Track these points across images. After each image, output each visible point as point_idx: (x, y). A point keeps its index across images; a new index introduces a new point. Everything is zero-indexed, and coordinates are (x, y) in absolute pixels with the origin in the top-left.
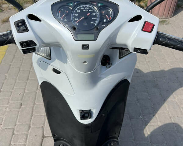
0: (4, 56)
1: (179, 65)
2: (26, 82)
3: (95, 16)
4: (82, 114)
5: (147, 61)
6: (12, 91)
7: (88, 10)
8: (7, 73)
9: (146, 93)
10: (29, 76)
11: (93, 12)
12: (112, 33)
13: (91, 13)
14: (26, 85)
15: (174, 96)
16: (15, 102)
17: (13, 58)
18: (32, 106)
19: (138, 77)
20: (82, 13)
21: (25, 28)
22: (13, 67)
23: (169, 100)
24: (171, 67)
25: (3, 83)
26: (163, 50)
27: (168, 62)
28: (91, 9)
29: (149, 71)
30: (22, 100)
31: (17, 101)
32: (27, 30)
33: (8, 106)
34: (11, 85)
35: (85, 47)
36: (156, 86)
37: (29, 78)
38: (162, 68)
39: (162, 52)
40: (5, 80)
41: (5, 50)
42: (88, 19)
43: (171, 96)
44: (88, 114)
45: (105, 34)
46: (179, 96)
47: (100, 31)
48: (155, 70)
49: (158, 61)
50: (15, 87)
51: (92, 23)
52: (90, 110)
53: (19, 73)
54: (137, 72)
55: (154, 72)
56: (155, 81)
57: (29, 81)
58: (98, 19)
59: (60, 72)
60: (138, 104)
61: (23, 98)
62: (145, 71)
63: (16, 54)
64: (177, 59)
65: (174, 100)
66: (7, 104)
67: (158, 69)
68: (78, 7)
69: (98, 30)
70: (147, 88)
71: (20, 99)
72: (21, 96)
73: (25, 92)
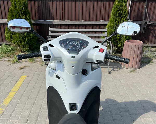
0: (19, 89)
1: (145, 99)
2: (32, 106)
3: (78, 46)
4: (71, 106)
5: (121, 95)
6: (22, 111)
7: (75, 43)
8: (19, 100)
9: (120, 116)
10: (34, 102)
11: (77, 44)
12: (85, 53)
13: (76, 44)
14: (32, 108)
15: (140, 118)
16: (23, 118)
17: (25, 91)
18: (35, 121)
19: (114, 105)
20: (72, 44)
21: (47, 49)
22: (24, 96)
23: (137, 120)
24: (139, 99)
25: (16, 106)
26: (132, 89)
27: (136, 96)
28: (76, 43)
29: (122, 101)
30: (28, 117)
31: (25, 117)
32: (48, 50)
33: (18, 121)
34: (22, 107)
35: (73, 57)
36: (127, 111)
37: (35, 103)
38: (132, 100)
39: (132, 90)
40: (17, 104)
41: (20, 86)
42: (75, 47)
43: (139, 118)
44: (74, 107)
45: (82, 52)
46: (145, 119)
47: (80, 51)
48: (126, 101)
49: (129, 95)
50: (24, 109)
51: (77, 48)
52: (76, 104)
53: (28, 100)
54: (114, 102)
55: (126, 102)
56: (126, 108)
57: (34, 105)
58: (79, 47)
59: (60, 78)
60: (114, 122)
61: (29, 116)
62: (119, 101)
63: (27, 88)
64: (143, 95)
65: (141, 121)
66: (18, 120)
67: (129, 101)
68: (71, 42)
69: (79, 50)
70: (120, 112)
71: (27, 116)
72: (28, 115)
73: (31, 112)
